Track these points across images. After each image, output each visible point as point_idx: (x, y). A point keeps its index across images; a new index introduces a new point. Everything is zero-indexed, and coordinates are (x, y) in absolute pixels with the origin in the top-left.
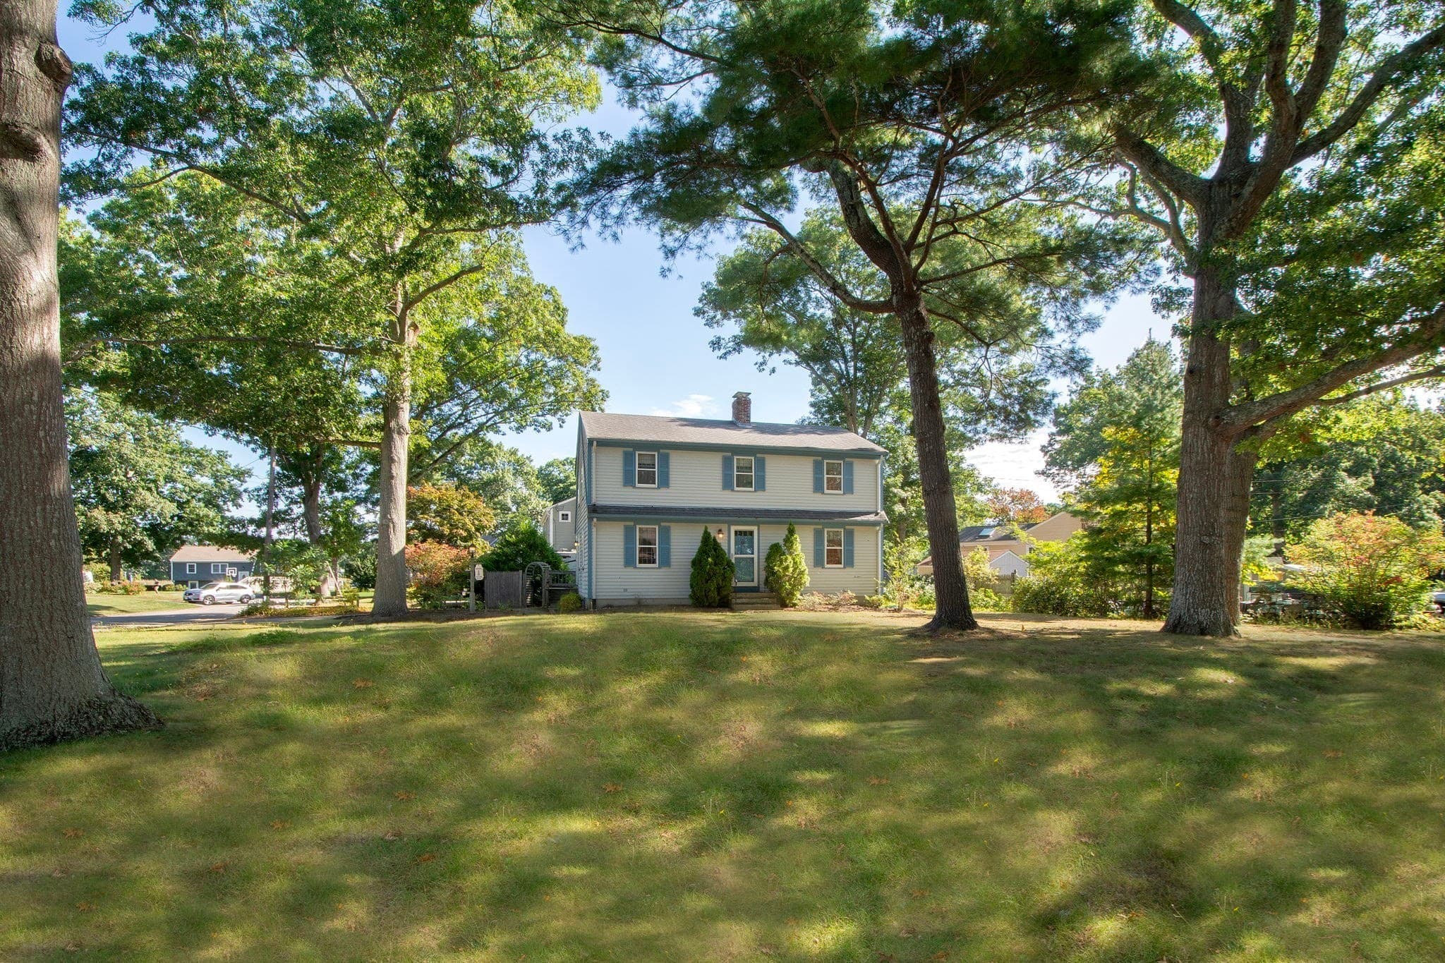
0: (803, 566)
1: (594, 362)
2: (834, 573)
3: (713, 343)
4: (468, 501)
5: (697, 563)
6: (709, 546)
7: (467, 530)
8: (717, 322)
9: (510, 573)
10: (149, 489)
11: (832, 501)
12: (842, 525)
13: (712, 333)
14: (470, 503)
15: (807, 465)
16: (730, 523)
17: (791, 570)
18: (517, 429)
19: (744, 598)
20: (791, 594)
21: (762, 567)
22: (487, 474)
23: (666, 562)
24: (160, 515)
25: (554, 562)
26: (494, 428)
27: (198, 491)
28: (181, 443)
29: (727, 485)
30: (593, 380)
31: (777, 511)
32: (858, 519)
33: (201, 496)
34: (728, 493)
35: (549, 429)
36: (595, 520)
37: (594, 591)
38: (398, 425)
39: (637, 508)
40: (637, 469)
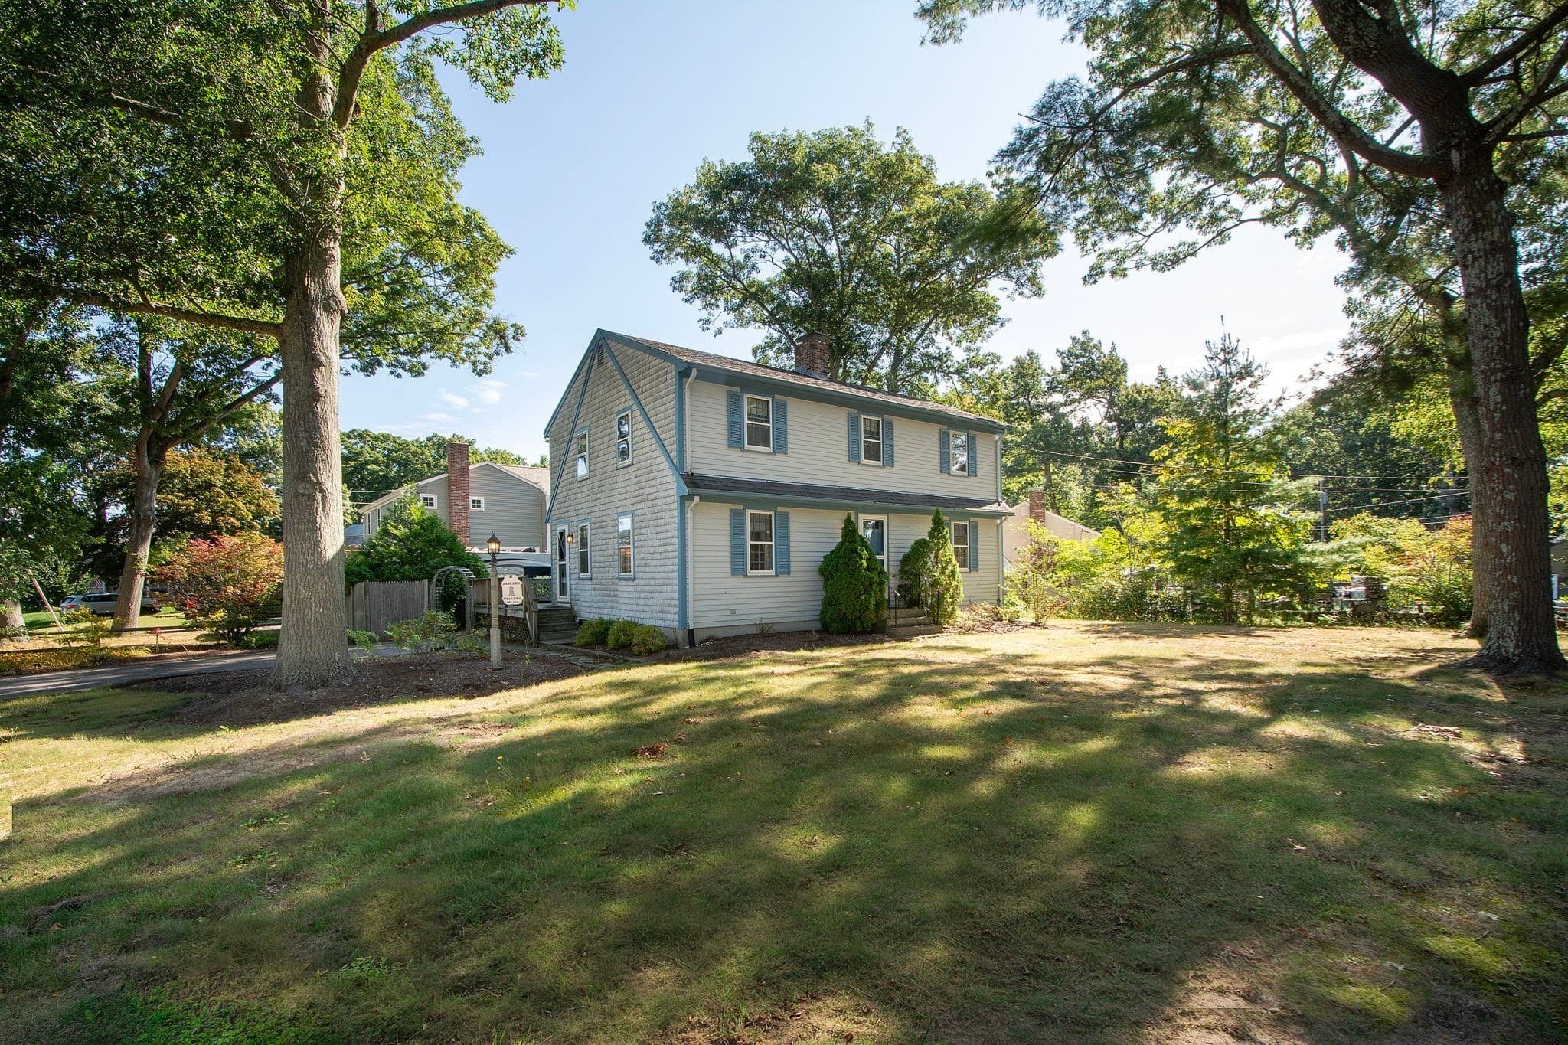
9: (408, 584)
11: (958, 484)
12: (968, 516)
15: (931, 435)
16: (858, 510)
21: (892, 572)
23: (784, 569)
29: (853, 456)
31: (908, 496)
32: (984, 508)
34: (855, 467)
36: (697, 498)
37: (690, 615)
38: (324, 291)
39: (749, 483)
40: (746, 421)
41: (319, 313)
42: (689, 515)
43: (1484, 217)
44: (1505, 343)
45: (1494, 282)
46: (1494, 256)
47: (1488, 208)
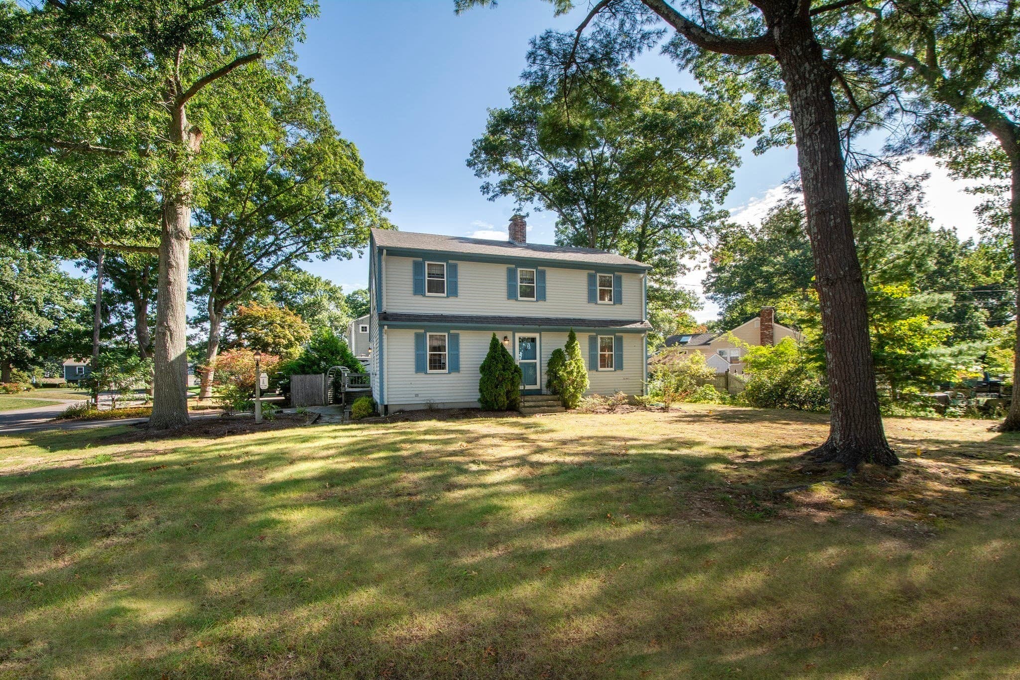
0: (584, 370)
1: (386, 205)
2: (607, 376)
3: (483, 188)
4: (288, 318)
5: (485, 369)
6: (498, 352)
7: (289, 340)
8: (485, 174)
9: (313, 376)
10: (30, 310)
11: (604, 310)
12: (613, 332)
13: (482, 181)
14: (289, 319)
15: (582, 278)
16: (515, 331)
17: (575, 374)
18: (323, 258)
19: (529, 401)
20: (574, 396)
21: (544, 371)
22: (308, 298)
23: (455, 368)
24: (38, 329)
25: (352, 364)
26: (304, 257)
27: (74, 312)
28: (60, 274)
29: (512, 295)
30: (385, 220)
31: (557, 320)
32: (628, 326)
33: (76, 315)
34: (512, 302)
35: (350, 257)
36: (386, 327)
37: (385, 397)
38: (176, 229)
39: (427, 316)
40: (427, 278)
41: (174, 241)
42: (385, 337)
43: (800, 78)
44: (817, 182)
45: (807, 132)
46: (807, 109)
47: (802, 69)
